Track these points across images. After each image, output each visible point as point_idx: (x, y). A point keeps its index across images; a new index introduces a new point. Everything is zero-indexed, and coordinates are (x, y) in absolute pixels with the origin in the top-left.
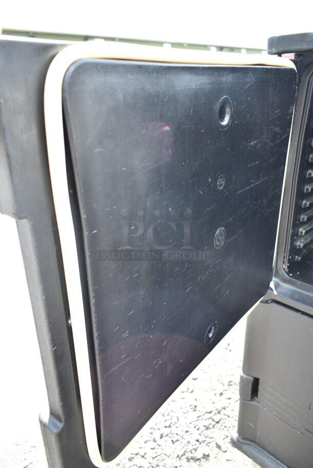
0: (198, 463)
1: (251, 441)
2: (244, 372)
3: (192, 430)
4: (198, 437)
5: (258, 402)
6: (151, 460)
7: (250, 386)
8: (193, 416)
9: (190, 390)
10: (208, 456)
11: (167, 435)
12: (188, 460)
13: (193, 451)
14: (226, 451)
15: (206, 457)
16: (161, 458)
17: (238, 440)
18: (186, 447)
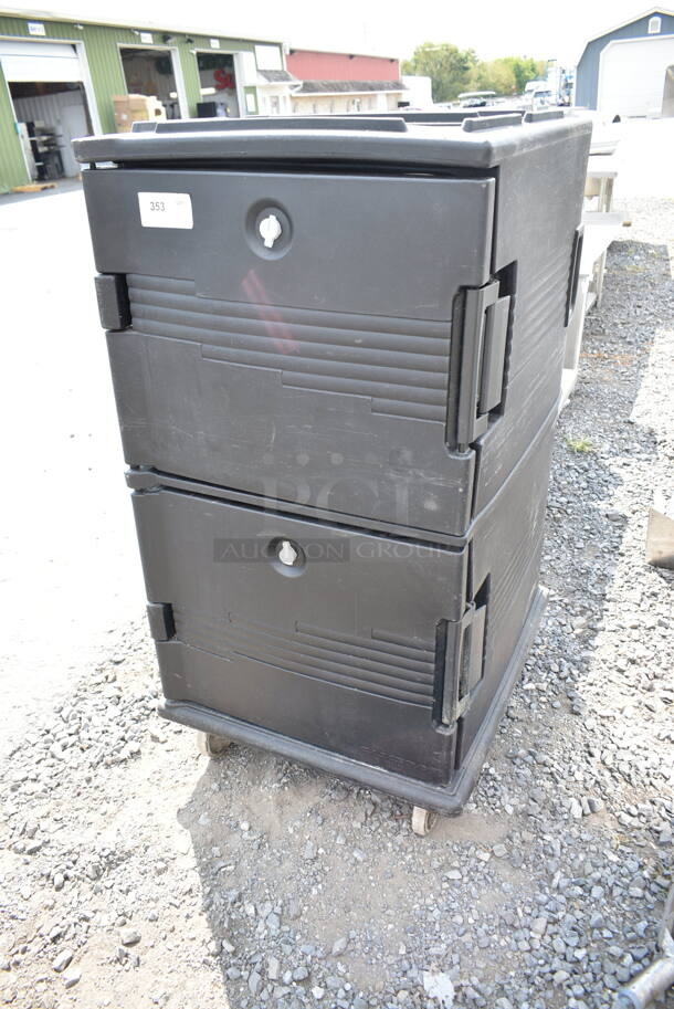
0: (123, 765)
1: (183, 701)
2: (149, 600)
3: (113, 728)
4: (122, 734)
5: (178, 640)
6: (48, 780)
7: (162, 617)
8: (114, 711)
9: (110, 680)
10: (139, 752)
11: (73, 745)
12: (107, 766)
13: (115, 753)
14: (166, 741)
15: (135, 754)
16: (65, 774)
17: (166, 705)
18: (103, 750)
